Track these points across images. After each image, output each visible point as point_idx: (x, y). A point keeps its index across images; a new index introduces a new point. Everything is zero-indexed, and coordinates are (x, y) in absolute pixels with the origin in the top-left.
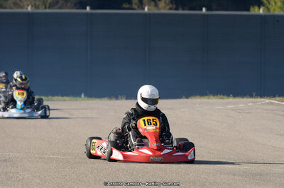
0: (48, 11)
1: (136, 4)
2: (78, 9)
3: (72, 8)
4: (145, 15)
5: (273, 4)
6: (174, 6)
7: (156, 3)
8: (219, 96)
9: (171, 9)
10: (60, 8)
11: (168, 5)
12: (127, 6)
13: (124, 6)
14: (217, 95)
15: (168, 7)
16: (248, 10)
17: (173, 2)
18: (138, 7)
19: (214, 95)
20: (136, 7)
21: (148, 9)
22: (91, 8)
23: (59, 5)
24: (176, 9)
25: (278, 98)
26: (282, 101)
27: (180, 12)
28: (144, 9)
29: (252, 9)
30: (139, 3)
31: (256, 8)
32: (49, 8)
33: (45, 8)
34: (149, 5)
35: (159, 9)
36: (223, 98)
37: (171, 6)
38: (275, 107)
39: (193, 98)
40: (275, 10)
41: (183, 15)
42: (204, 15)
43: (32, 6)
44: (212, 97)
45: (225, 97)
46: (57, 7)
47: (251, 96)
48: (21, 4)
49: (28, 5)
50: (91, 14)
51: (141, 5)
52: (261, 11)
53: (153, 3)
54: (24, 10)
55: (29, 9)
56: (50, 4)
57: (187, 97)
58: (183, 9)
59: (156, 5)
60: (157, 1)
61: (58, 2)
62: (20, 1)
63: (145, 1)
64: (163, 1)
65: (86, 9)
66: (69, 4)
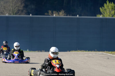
0: (14, 16)
1: (50, 13)
2: (27, 15)
3: (24, 15)
4: (54, 18)
5: (106, 14)
6: (66, 14)
7: (58, 13)
8: (82, 51)
9: (64, 15)
10: (20, 15)
11: (63, 14)
12: (47, 14)
13: (46, 14)
14: (81, 50)
15: (63, 15)
16: (96, 16)
17: (66, 12)
18: (51, 14)
19: (80, 50)
21: (55, 15)
22: (32, 15)
23: (19, 13)
24: (67, 15)
25: (105, 52)
26: (107, 53)
27: (68, 16)
28: (53, 15)
29: (97, 16)
31: (99, 15)
32: (15, 14)
33: (14, 14)
34: (56, 14)
36: (83, 52)
37: (64, 14)
38: (103, 55)
39: (72, 51)
40: (106, 16)
41: (69, 18)
42: (78, 18)
43: (8, 14)
44: (79, 51)
45: (84, 51)
46: (18, 14)
47: (95, 51)
48: (4, 13)
49: (7, 13)
50: (32, 17)
51: (52, 14)
52: (101, 16)
54: (5, 15)
55: (7, 15)
56: (16, 13)
57: (69, 51)
58: (69, 16)
59: (59, 14)
60: (59, 12)
61: (18, 12)
62: (3, 11)
63: (54, 12)
64: (61, 12)
65: (30, 15)
66: (23, 13)
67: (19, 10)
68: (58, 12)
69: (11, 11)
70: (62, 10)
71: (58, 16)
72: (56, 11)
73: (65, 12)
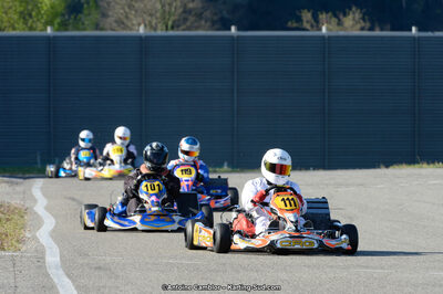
0: (171, 33)
1: (308, 22)
2: (218, 30)
3: (208, 29)
4: (323, 37)
6: (368, 25)
7: (339, 20)
9: (362, 29)
10: (189, 29)
11: (359, 22)
13: (290, 24)
14: (433, 162)
15: (359, 26)
17: (366, 18)
18: (312, 26)
19: (428, 163)
20: (308, 26)
21: (328, 29)
22: (239, 29)
23: (188, 24)
24: (371, 29)
27: (377, 33)
28: (320, 29)
30: (313, 21)
32: (172, 28)
33: (167, 29)
34: (329, 23)
35: (345, 29)
37: (363, 24)
39: (396, 167)
41: (382, 38)
42: (414, 38)
43: (145, 26)
44: (425, 165)
46: (184, 27)
48: (129, 24)
49: (139, 25)
50: (238, 38)
51: (317, 24)
53: (334, 20)
54: (133, 33)
55: (142, 30)
56: (174, 22)
57: (387, 167)
58: (382, 30)
59: (340, 23)
60: (341, 17)
61: (186, 20)
62: (127, 17)
63: (323, 17)
64: (351, 17)
65: (230, 29)
66: (203, 22)
67: (186, 11)
68: (336, 16)
69: (158, 15)
70: (354, 9)
71: (342, 33)
72: (330, 14)
73: (364, 14)
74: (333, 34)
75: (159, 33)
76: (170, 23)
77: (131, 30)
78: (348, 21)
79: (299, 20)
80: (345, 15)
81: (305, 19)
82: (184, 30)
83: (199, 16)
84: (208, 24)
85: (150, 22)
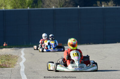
0: (62, 8)
1: (99, 4)
2: (74, 7)
3: (72, 7)
4: (103, 8)
6: (115, 5)
7: (107, 3)
9: (114, 6)
10: (67, 7)
11: (112, 4)
12: (95, 5)
13: (94, 5)
15: (113, 5)
18: (100, 5)
20: (99, 5)
21: (104, 6)
22: (80, 7)
23: (66, 5)
24: (116, 6)
27: (117, 7)
28: (102, 6)
30: (100, 4)
32: (62, 7)
33: (61, 7)
35: (109, 6)
37: (114, 4)
43: (55, 6)
46: (65, 6)
50: (80, 9)
53: (106, 4)
54: (51, 8)
55: (54, 7)
58: (119, 6)
59: (107, 4)
60: (108, 3)
61: (66, 4)
62: (50, 4)
63: (103, 3)
64: (110, 3)
65: (77, 7)
66: (70, 5)
67: (66, 2)
69: (58, 3)
71: (108, 7)
72: (105, 2)
73: (114, 2)
74: (106, 7)
75: (59, 8)
76: (61, 5)
77: (51, 7)
78: (110, 4)
79: (96, 4)
80: (109, 2)
81: (98, 3)
82: (65, 7)
83: (69, 3)
84: (72, 5)
85: (56, 5)
